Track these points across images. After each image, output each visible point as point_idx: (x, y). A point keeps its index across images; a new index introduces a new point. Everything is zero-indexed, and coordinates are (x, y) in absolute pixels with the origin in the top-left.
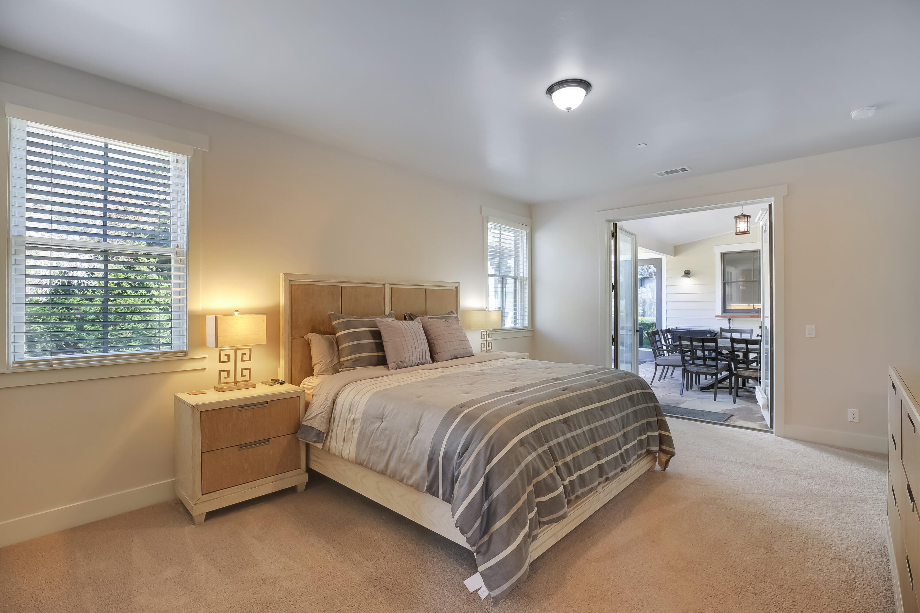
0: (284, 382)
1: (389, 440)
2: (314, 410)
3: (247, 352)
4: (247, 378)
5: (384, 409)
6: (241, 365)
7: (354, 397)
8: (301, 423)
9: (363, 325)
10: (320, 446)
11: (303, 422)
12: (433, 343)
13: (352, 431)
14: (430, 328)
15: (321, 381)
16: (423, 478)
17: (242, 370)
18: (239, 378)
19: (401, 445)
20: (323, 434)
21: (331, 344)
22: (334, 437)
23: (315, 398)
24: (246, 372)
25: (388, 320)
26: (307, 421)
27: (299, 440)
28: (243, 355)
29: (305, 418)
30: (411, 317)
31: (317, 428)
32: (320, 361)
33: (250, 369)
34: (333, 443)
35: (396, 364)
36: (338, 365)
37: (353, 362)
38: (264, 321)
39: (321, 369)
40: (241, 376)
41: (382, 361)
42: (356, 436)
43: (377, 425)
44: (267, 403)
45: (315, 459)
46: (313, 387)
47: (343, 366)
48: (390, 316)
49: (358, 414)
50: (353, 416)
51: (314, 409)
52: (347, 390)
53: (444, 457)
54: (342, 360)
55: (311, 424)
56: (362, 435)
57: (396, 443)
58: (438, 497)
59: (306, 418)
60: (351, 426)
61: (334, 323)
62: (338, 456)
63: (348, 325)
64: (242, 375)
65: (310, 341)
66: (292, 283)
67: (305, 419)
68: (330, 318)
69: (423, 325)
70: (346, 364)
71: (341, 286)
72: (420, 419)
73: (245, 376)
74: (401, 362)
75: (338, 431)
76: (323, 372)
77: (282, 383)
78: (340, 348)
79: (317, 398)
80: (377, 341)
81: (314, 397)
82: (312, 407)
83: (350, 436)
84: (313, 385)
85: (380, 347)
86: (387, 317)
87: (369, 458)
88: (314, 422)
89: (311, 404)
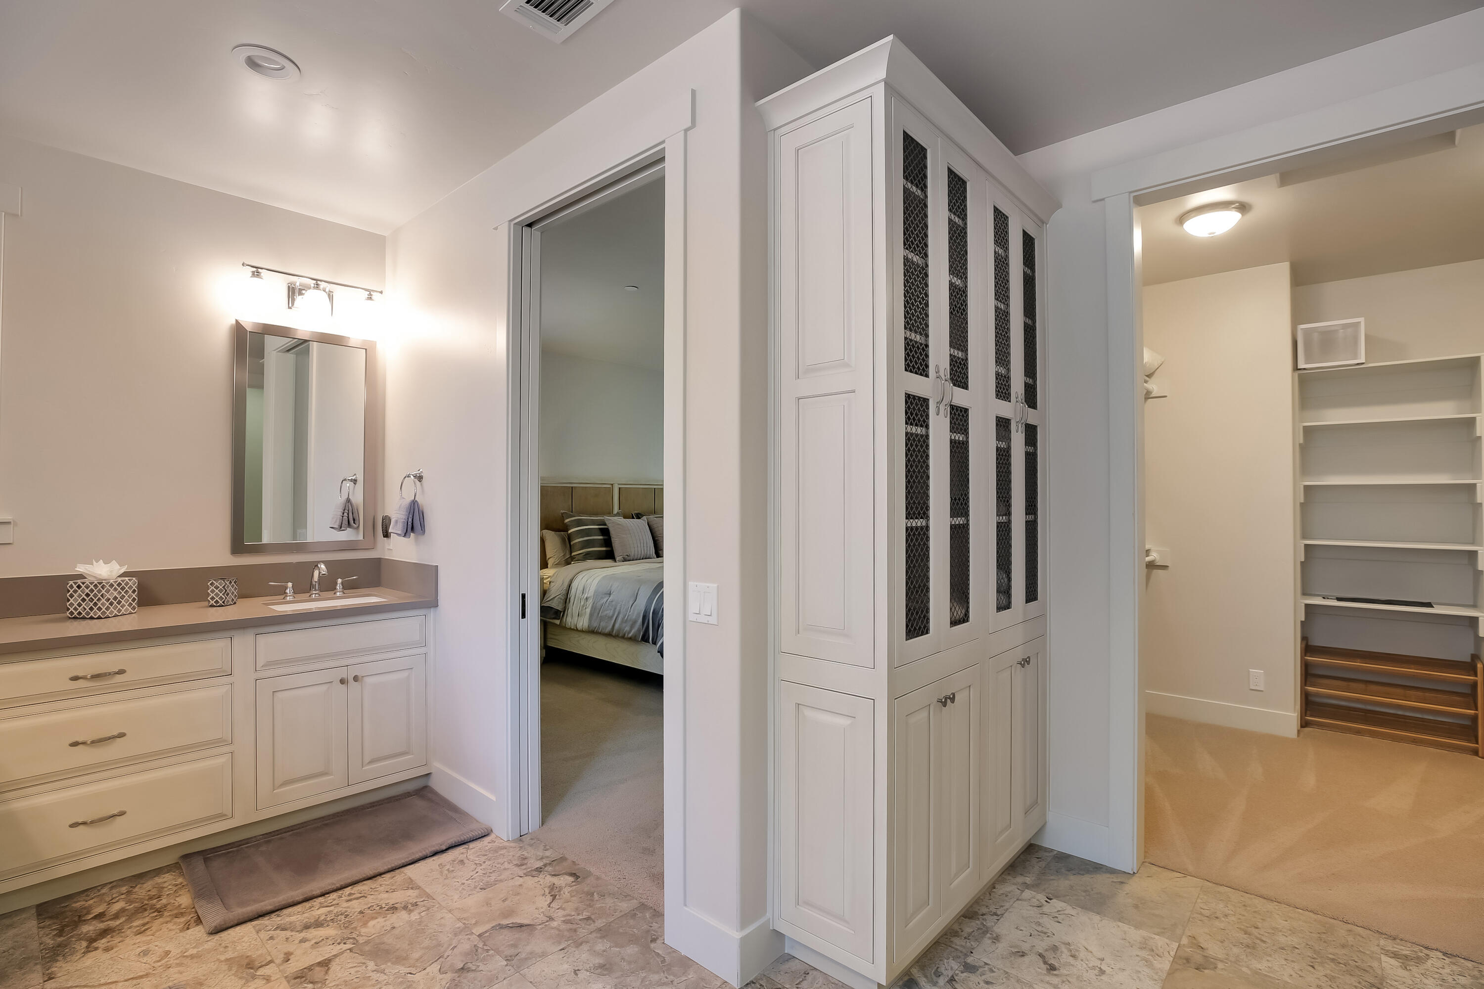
1: (615, 609)
2: (552, 593)
5: (611, 587)
7: (587, 581)
9: (593, 522)
10: (558, 622)
11: (543, 603)
12: (658, 540)
13: (585, 608)
14: (655, 526)
15: (555, 571)
16: (639, 631)
19: (624, 610)
20: (561, 612)
21: (563, 540)
22: (569, 615)
23: (552, 584)
25: (615, 518)
26: (547, 602)
29: (544, 599)
30: (639, 516)
31: (555, 608)
32: (554, 555)
34: (569, 619)
35: (623, 558)
36: (570, 559)
37: (584, 555)
39: (554, 562)
41: (609, 555)
42: (588, 610)
43: (605, 600)
45: (552, 636)
46: (549, 577)
47: (575, 560)
48: (618, 514)
49: (590, 593)
50: (586, 596)
52: (580, 576)
53: (653, 613)
54: (574, 554)
55: (550, 604)
56: (594, 608)
57: (620, 610)
58: (649, 643)
60: (584, 603)
61: (567, 521)
62: (573, 629)
63: (579, 523)
65: (544, 537)
68: (563, 516)
69: (650, 523)
70: (577, 557)
71: (572, 487)
72: (638, 590)
74: (627, 555)
75: (573, 609)
76: (556, 565)
78: (572, 543)
79: (554, 584)
80: (606, 537)
81: (551, 583)
82: (550, 591)
83: (584, 611)
85: (608, 542)
86: (615, 515)
87: (599, 625)
88: (552, 603)
89: (549, 589)
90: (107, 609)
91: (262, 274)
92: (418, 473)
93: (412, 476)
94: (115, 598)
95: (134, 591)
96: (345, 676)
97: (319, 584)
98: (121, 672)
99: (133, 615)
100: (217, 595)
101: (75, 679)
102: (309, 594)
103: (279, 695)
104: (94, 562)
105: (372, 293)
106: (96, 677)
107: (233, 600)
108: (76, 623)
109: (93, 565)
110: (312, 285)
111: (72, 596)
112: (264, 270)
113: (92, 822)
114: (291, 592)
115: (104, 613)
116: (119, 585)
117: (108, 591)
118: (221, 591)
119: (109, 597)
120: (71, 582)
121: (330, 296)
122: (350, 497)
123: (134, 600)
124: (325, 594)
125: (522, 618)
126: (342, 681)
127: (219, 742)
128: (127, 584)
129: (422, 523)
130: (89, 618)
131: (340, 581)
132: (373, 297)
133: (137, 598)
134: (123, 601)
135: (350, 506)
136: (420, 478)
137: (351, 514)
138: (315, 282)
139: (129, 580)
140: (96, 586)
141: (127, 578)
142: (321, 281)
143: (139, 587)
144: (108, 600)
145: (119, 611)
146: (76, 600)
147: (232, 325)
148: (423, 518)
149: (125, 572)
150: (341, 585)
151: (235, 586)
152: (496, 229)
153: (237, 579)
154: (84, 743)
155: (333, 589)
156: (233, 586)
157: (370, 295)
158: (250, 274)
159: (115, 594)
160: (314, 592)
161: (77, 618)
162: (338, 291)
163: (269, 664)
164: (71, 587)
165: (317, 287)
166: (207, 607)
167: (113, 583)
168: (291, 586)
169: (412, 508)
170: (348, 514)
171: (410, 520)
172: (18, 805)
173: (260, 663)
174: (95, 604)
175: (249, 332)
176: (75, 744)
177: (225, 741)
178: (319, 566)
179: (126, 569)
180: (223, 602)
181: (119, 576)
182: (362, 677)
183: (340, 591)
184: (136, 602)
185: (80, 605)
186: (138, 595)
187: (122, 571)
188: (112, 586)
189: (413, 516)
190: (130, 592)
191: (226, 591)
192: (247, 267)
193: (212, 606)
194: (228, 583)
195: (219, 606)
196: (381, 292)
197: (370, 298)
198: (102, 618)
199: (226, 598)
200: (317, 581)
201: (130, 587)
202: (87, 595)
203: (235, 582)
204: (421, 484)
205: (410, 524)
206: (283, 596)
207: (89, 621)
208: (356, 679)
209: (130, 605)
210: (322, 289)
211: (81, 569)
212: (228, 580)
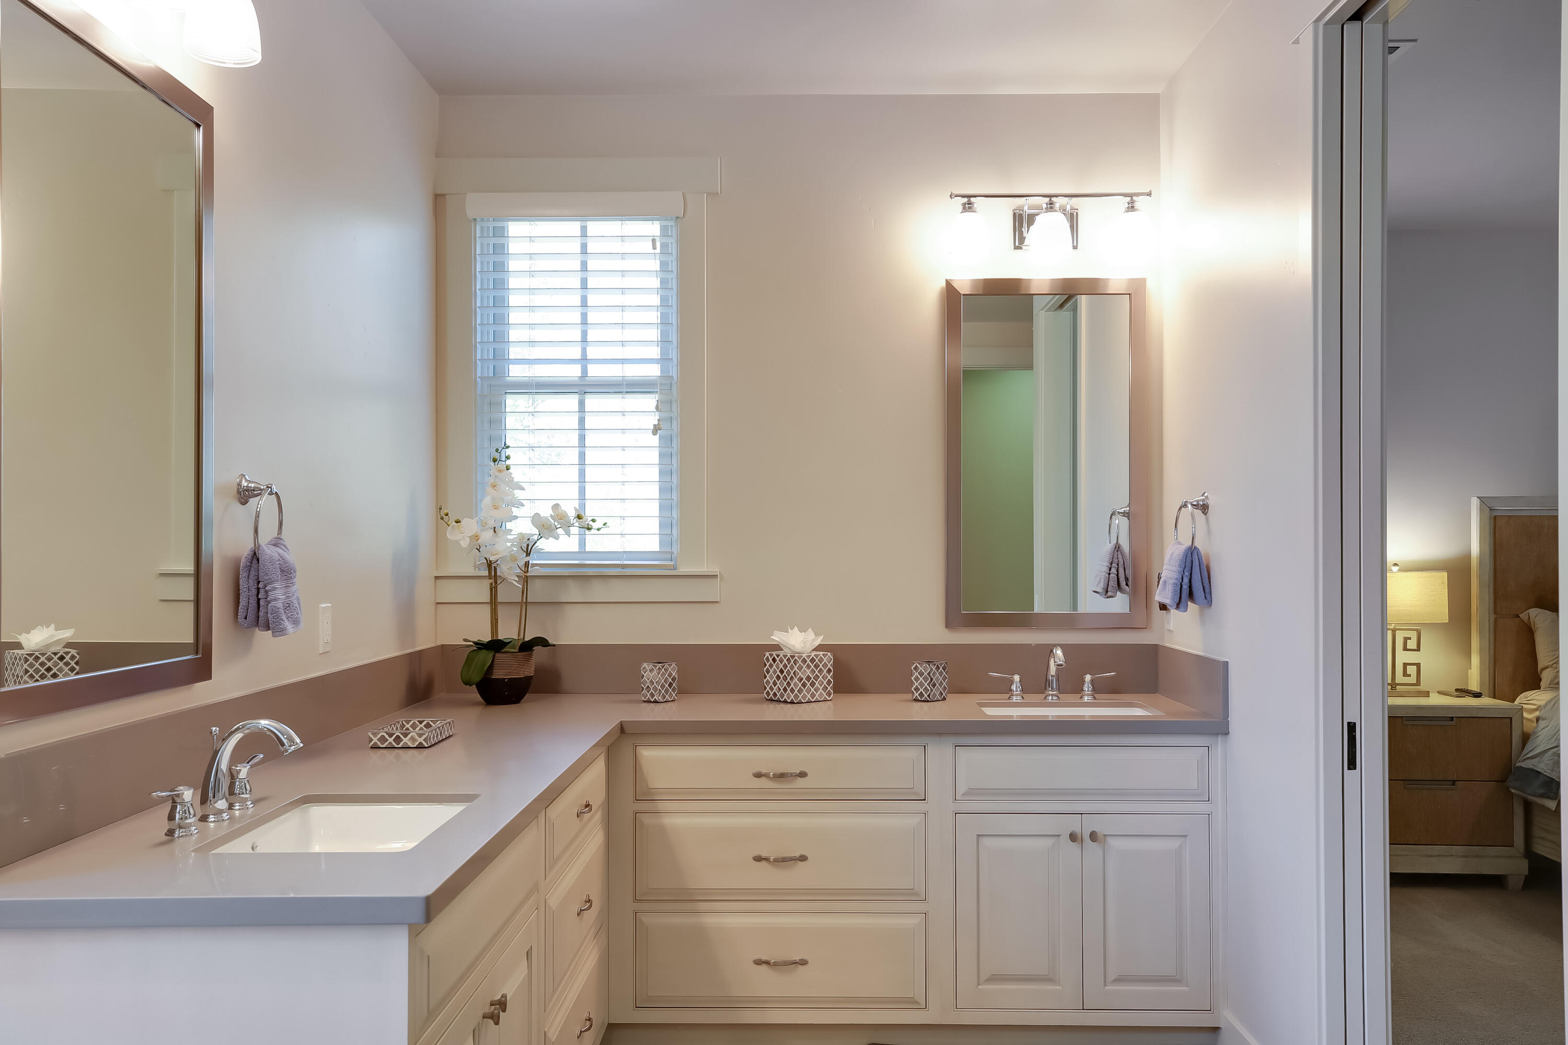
0: (1480, 693)
2: (1541, 742)
3: (1413, 635)
4: (1413, 679)
6: (1403, 657)
8: (1515, 764)
10: (1553, 805)
11: (1519, 762)
15: (1553, 697)
17: (1405, 665)
18: (1400, 678)
23: (1542, 724)
24: (1412, 670)
26: (1527, 761)
27: (1511, 792)
28: (1406, 639)
29: (1522, 756)
31: (1546, 774)
32: (1554, 661)
33: (1418, 665)
38: (1443, 583)
39: (1555, 678)
40: (1404, 676)
44: (1452, 719)
46: (1540, 706)
51: (1539, 741)
55: (1534, 765)
59: (1526, 755)
64: (1405, 674)
65: (1532, 623)
66: (1496, 514)
67: (1524, 757)
73: (1410, 676)
77: (1477, 695)
79: (1546, 722)
81: (1540, 721)
82: (1536, 738)
84: (1539, 703)
88: (1539, 762)
89: (1535, 733)
90: (800, 691)
91: (975, 205)
92: (1201, 500)
93: (1189, 506)
94: (808, 678)
95: (829, 671)
96: (1078, 830)
97: (1058, 680)
98: (803, 775)
99: (828, 703)
100: (921, 684)
101: (758, 775)
102: (1044, 696)
103: (985, 842)
104: (790, 630)
105: (1135, 198)
106: (781, 776)
107: (941, 694)
108: (772, 707)
109: (788, 632)
110: (1045, 206)
111: (768, 671)
112: (978, 198)
113: (776, 964)
114: (1019, 690)
115: (796, 696)
116: (813, 660)
117: (800, 668)
118: (926, 680)
119: (802, 676)
120: (767, 654)
121: (1073, 219)
122: (1120, 542)
123: (829, 682)
124: (1065, 698)
125: (1349, 769)
126: (1073, 837)
127: (910, 895)
128: (821, 660)
129: (1207, 586)
130: (783, 702)
131: (1088, 678)
132: (1137, 205)
133: (832, 681)
134: (817, 683)
135: (1120, 556)
136: (1204, 508)
137: (1121, 571)
138: (1047, 199)
139: (823, 655)
140: (788, 660)
141: (822, 653)
142: (1057, 196)
143: (834, 665)
144: (800, 679)
145: (813, 695)
146: (771, 677)
147: (942, 288)
148: (1209, 578)
149: (820, 645)
150: (1090, 685)
151: (944, 673)
152: (1297, 42)
153: (946, 663)
154: (767, 859)
155: (1079, 690)
156: (941, 674)
157: (1132, 202)
158: (961, 208)
159: (808, 672)
160: (1050, 693)
161: (773, 700)
162: (1085, 208)
163: (972, 793)
164: (768, 659)
165: (1051, 207)
166: (909, 701)
167: (806, 658)
168: (1019, 680)
169: (1189, 559)
170: (1118, 571)
171: (1186, 580)
172: (710, 920)
173: (962, 788)
174: (789, 684)
175: (963, 295)
176: (758, 859)
177: (917, 894)
178: (1054, 652)
179: (822, 641)
180: (929, 696)
181: (814, 650)
182: (1105, 836)
183: (1088, 695)
184: (831, 685)
185: (775, 684)
186: (834, 677)
187: (818, 642)
188: (804, 661)
189: (1191, 574)
190: (825, 671)
191: (932, 679)
192: (956, 198)
193: (916, 700)
194: (934, 669)
195: (923, 701)
196: (1149, 194)
197: (1131, 208)
198: (794, 703)
199: (932, 690)
200: (1054, 674)
201: (825, 665)
202: (782, 671)
203: (944, 669)
204: (1207, 520)
205: (1185, 587)
206: (1007, 696)
207: (783, 705)
208: (1093, 836)
209: (825, 689)
210: (1058, 209)
211: (777, 637)
212: (935, 665)
